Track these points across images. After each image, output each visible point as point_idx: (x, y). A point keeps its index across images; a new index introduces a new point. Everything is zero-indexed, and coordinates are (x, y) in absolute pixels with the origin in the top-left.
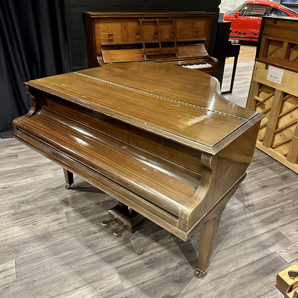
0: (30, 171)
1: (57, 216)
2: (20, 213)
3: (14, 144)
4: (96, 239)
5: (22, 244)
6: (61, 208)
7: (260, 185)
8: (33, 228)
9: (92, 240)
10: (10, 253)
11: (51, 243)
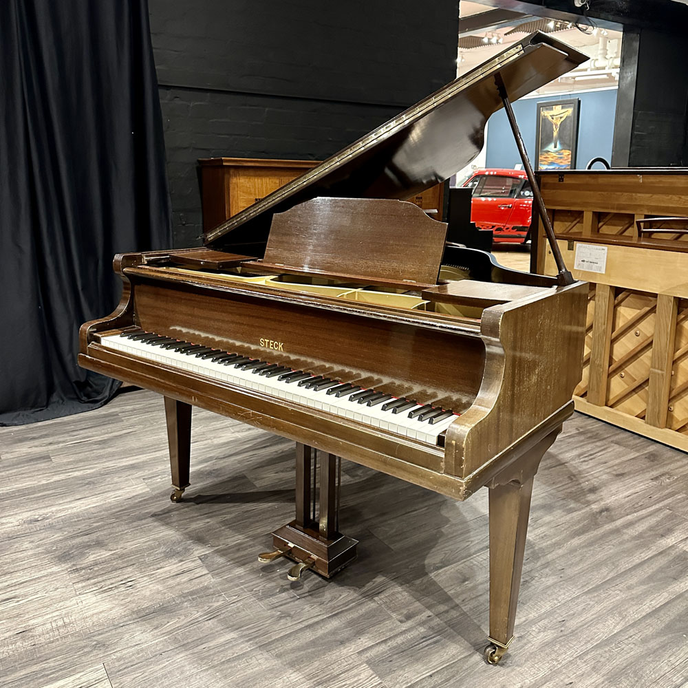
0: (87, 484)
1: (181, 566)
2: (89, 567)
3: (34, 435)
4: (290, 602)
5: (111, 628)
6: (187, 550)
7: (610, 472)
8: (128, 595)
9: (281, 605)
10: (86, 650)
11: (183, 620)
